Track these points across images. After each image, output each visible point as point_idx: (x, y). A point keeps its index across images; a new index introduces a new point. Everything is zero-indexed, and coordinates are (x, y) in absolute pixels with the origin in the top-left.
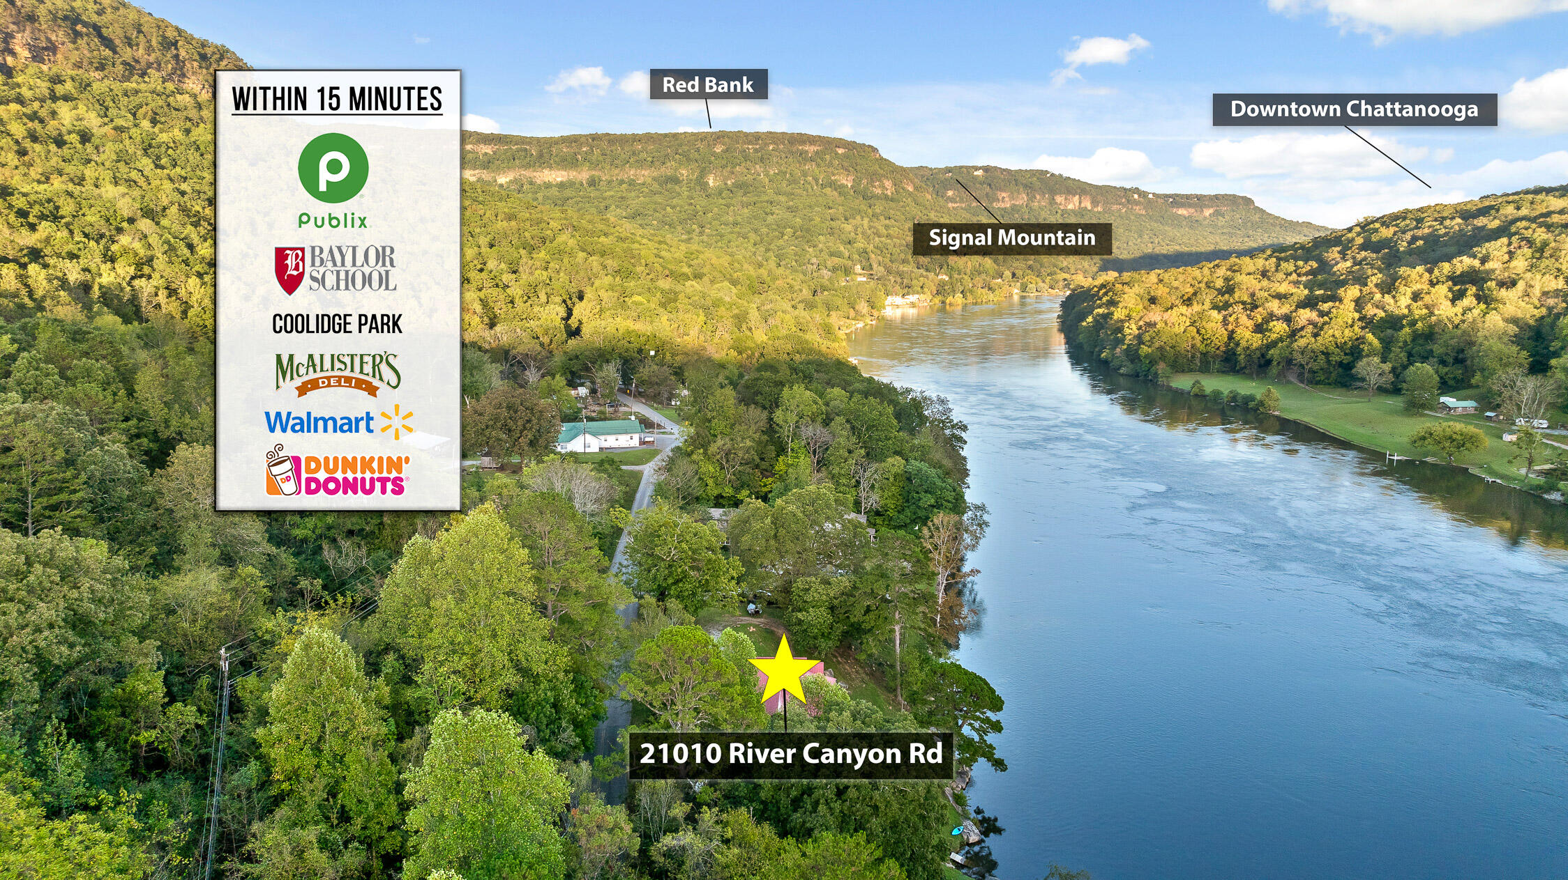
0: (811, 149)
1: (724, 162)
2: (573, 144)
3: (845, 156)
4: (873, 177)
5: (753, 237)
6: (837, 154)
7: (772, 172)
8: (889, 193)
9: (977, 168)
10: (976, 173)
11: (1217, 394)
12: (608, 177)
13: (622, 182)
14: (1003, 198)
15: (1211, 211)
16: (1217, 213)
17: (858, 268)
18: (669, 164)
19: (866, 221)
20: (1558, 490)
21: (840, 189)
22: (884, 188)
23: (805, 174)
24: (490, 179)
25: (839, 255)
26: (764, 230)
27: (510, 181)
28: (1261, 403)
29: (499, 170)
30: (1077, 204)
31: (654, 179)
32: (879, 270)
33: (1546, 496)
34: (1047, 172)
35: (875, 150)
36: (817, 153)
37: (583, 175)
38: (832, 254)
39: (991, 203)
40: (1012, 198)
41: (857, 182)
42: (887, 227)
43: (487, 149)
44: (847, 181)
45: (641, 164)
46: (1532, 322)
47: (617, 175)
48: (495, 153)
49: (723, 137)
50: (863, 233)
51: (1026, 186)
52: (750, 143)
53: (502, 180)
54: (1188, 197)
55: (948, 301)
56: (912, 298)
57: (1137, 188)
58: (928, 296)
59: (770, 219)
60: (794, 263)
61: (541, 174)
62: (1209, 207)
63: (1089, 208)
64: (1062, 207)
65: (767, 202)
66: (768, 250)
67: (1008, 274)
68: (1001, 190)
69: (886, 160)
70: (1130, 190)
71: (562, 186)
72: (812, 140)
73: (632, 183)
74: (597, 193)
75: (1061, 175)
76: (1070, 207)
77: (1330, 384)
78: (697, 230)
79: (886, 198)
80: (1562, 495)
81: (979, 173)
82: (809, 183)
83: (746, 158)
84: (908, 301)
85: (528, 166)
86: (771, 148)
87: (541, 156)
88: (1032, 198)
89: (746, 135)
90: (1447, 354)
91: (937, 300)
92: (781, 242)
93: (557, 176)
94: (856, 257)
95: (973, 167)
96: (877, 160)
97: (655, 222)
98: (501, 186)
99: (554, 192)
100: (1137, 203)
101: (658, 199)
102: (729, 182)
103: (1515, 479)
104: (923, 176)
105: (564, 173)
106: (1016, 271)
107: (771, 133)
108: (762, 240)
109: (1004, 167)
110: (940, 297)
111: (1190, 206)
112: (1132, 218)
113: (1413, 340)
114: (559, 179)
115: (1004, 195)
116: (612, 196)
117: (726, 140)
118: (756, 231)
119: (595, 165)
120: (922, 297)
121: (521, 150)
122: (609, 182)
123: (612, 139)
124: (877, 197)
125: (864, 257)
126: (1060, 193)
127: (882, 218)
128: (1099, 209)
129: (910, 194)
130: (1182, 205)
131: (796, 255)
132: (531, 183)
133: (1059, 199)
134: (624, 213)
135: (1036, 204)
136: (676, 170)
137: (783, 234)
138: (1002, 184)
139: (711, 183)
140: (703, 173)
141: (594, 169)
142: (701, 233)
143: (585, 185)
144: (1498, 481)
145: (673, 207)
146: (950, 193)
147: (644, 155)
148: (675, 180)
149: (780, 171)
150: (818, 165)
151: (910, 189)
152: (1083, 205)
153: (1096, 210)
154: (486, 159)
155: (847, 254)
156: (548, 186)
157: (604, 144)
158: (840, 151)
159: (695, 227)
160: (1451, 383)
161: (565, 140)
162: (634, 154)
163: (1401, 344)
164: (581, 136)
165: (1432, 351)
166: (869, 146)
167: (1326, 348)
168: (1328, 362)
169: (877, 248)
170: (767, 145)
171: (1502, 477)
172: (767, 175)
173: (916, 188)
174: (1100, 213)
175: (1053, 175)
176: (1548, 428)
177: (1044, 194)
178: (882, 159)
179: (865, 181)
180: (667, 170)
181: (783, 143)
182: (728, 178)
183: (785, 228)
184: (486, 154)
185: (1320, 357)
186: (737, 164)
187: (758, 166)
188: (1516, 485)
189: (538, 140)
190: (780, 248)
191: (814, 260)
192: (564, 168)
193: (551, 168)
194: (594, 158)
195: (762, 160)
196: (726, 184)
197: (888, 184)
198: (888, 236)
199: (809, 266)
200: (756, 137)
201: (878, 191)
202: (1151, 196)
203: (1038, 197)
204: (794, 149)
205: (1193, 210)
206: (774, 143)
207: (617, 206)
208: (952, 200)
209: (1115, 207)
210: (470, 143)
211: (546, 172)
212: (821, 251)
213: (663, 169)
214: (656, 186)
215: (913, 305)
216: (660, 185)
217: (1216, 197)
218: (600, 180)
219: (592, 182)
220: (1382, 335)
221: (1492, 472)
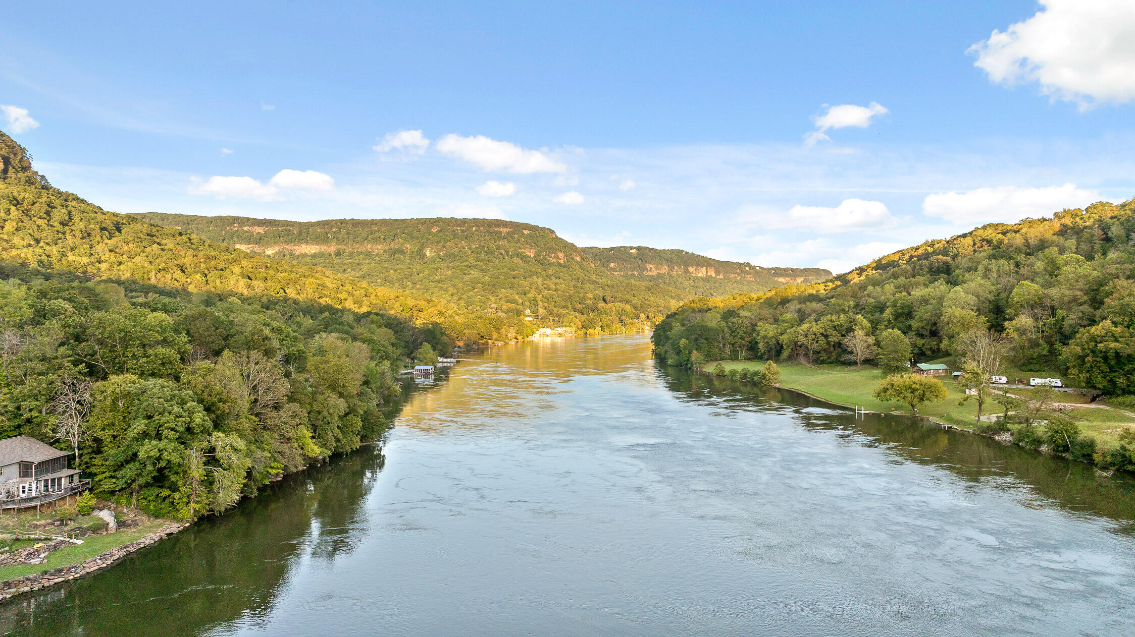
0: (504, 230)
1: (438, 239)
2: (326, 226)
3: (530, 236)
4: (550, 250)
5: (452, 290)
6: (523, 234)
7: (474, 246)
8: (562, 262)
9: (632, 248)
10: (631, 251)
11: (733, 373)
12: (350, 250)
13: (361, 253)
14: (651, 268)
15: (802, 279)
16: (806, 281)
17: (528, 311)
18: (397, 241)
19: (540, 279)
20: (1008, 430)
21: (524, 258)
22: (558, 258)
23: (498, 248)
24: (260, 251)
25: (514, 302)
26: (460, 285)
27: (276, 253)
28: (764, 377)
29: (268, 245)
30: (705, 273)
31: (385, 251)
32: (541, 311)
33: (997, 438)
34: (683, 251)
35: (552, 232)
36: (509, 233)
37: (332, 249)
38: (508, 301)
39: (642, 272)
40: (657, 268)
41: (538, 254)
42: (556, 284)
43: (261, 230)
44: (531, 253)
45: (376, 240)
46: (991, 297)
47: (358, 248)
48: (265, 232)
49: (439, 221)
50: (536, 288)
51: (667, 260)
52: (459, 225)
53: (270, 252)
54: (785, 269)
55: (588, 332)
56: (560, 330)
57: (748, 263)
58: (574, 328)
59: (467, 277)
60: (478, 308)
61: (299, 248)
62: (800, 276)
63: (714, 276)
64: (694, 275)
65: (467, 266)
66: (460, 299)
67: (643, 316)
68: (649, 263)
69: (560, 239)
70: (743, 264)
71: (315, 256)
72: (504, 224)
73: (368, 254)
74: (339, 261)
75: (693, 254)
76: (700, 275)
77: (832, 363)
78: (411, 286)
79: (560, 265)
80: (1012, 435)
81: (634, 251)
82: (502, 254)
83: (455, 236)
84: (557, 332)
85: (290, 242)
86: (474, 229)
87: (300, 233)
88: (672, 269)
89: (457, 220)
90: (923, 328)
91: (581, 332)
92: (471, 293)
93: (311, 249)
94: (527, 303)
95: (630, 247)
96: (553, 238)
97: (379, 281)
98: (269, 256)
99: (308, 260)
100: (748, 273)
101: (385, 265)
102: (441, 253)
103: (970, 424)
104: (593, 254)
105: (317, 247)
106: (650, 315)
107: (475, 219)
108: (458, 292)
109: (651, 247)
110: (584, 330)
111: (787, 276)
112: (745, 283)
113: (896, 319)
114: (313, 252)
115: (651, 266)
116: (351, 263)
117: (441, 223)
118: (454, 286)
119: (342, 241)
120: (568, 329)
121: (285, 230)
122: (351, 254)
123: (355, 223)
124: (552, 264)
125: (534, 304)
126: (692, 266)
127: (553, 278)
128: (721, 277)
129: (578, 263)
130: (782, 275)
131: (480, 302)
132: (292, 254)
133: (691, 269)
134: (357, 275)
135: (675, 273)
136: (403, 244)
137: (474, 288)
138: (650, 258)
139: (428, 254)
140: (422, 248)
141: (340, 244)
142: (412, 288)
143: (333, 256)
144: (955, 427)
145: (395, 270)
146: (612, 265)
147: (378, 234)
148: (402, 252)
149: (480, 246)
150: (509, 242)
151: (578, 259)
152: (709, 274)
153: (718, 277)
154: (258, 237)
155: (520, 301)
156: (304, 256)
157: (350, 227)
158: (526, 232)
159: (409, 283)
160: (928, 353)
161: (319, 223)
162: (371, 233)
163: (886, 323)
164: (332, 221)
165: (910, 326)
166: (548, 229)
167: (826, 331)
168: (828, 343)
169: (545, 297)
170: (472, 227)
171: (958, 423)
172: (470, 249)
173: (582, 259)
174: (721, 279)
175: (687, 253)
176: (1007, 383)
177: (680, 266)
178: (557, 238)
179: (544, 253)
180: (395, 245)
181: (483, 226)
182: (441, 250)
183: (477, 283)
184: (259, 233)
185: (820, 339)
186: (448, 240)
187: (463, 242)
188: (970, 429)
189: (300, 223)
190: (469, 297)
191: (494, 305)
192: (317, 243)
193: (307, 243)
194: (340, 236)
195: (466, 237)
196: (439, 254)
197: (561, 255)
198: (556, 290)
199: (489, 309)
200: (464, 221)
201: (554, 260)
202: (758, 268)
203: (676, 268)
204: (492, 230)
205: (789, 279)
206: (476, 226)
207: (353, 270)
208: (614, 270)
209: (732, 276)
210: (247, 225)
211: (303, 246)
212: (501, 299)
213: (392, 244)
214: (386, 256)
215: (560, 335)
216: (390, 255)
217: (805, 270)
218: (344, 252)
219: (338, 254)
220: (872, 318)
221: (950, 419)
